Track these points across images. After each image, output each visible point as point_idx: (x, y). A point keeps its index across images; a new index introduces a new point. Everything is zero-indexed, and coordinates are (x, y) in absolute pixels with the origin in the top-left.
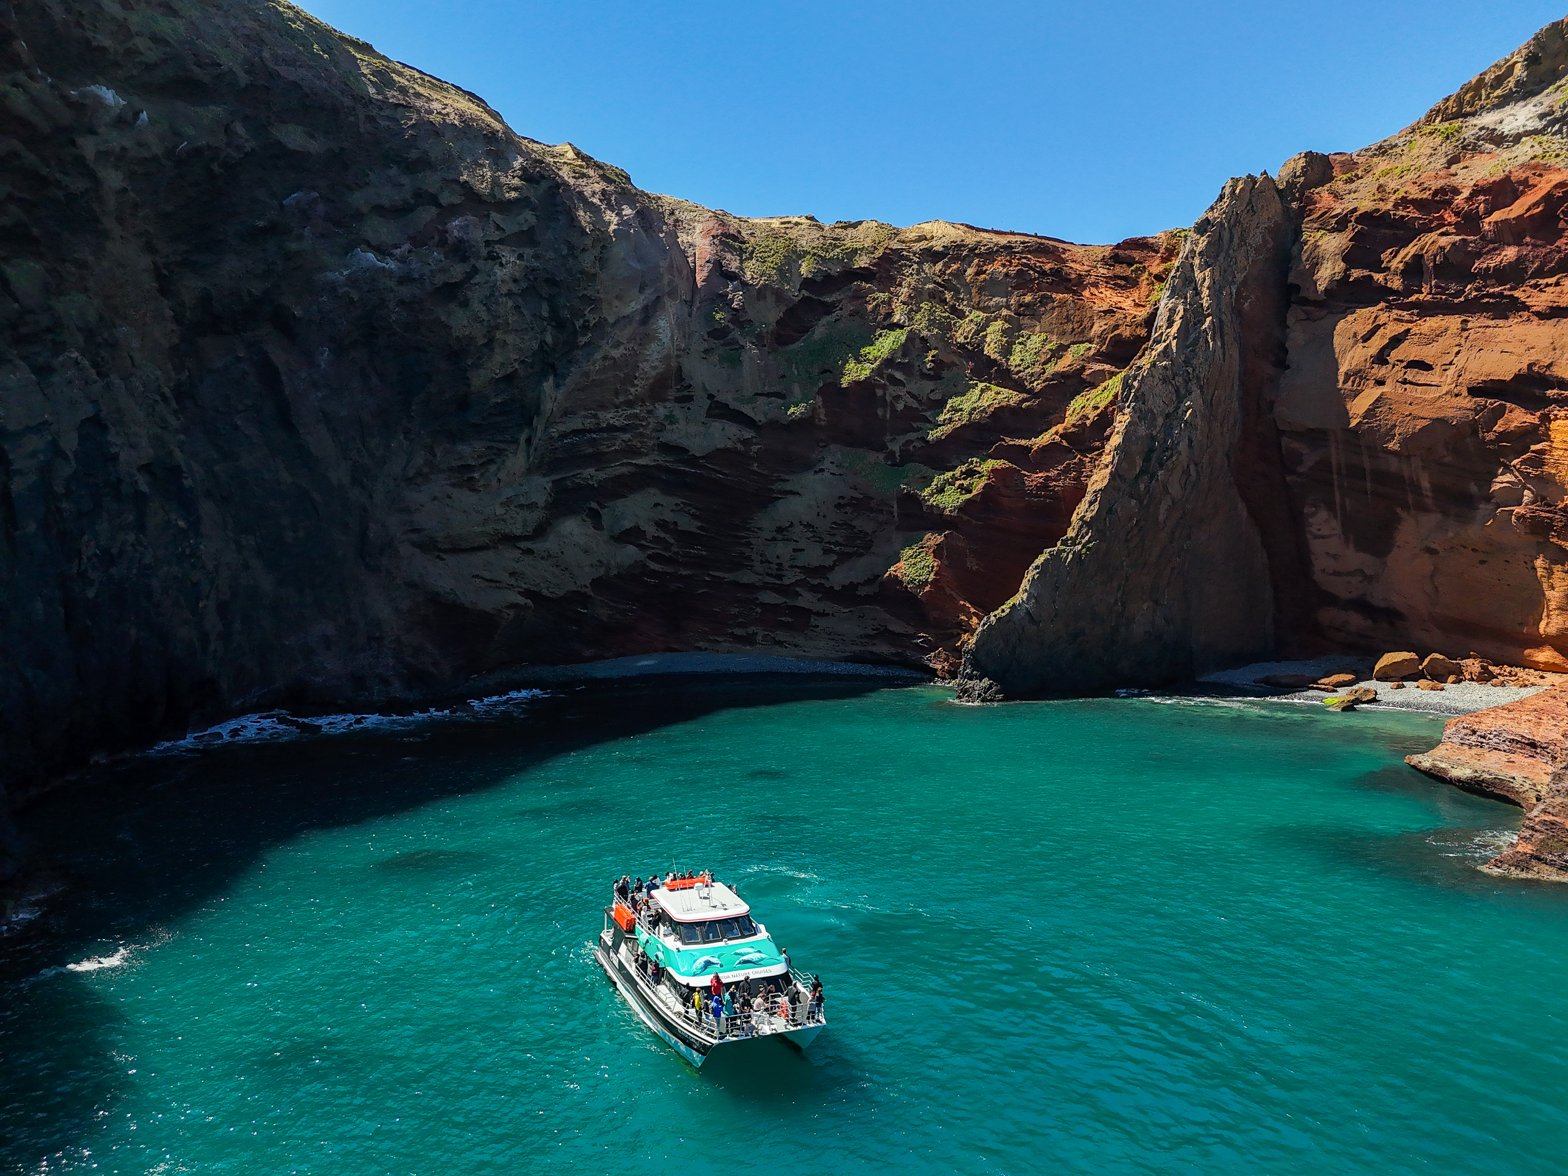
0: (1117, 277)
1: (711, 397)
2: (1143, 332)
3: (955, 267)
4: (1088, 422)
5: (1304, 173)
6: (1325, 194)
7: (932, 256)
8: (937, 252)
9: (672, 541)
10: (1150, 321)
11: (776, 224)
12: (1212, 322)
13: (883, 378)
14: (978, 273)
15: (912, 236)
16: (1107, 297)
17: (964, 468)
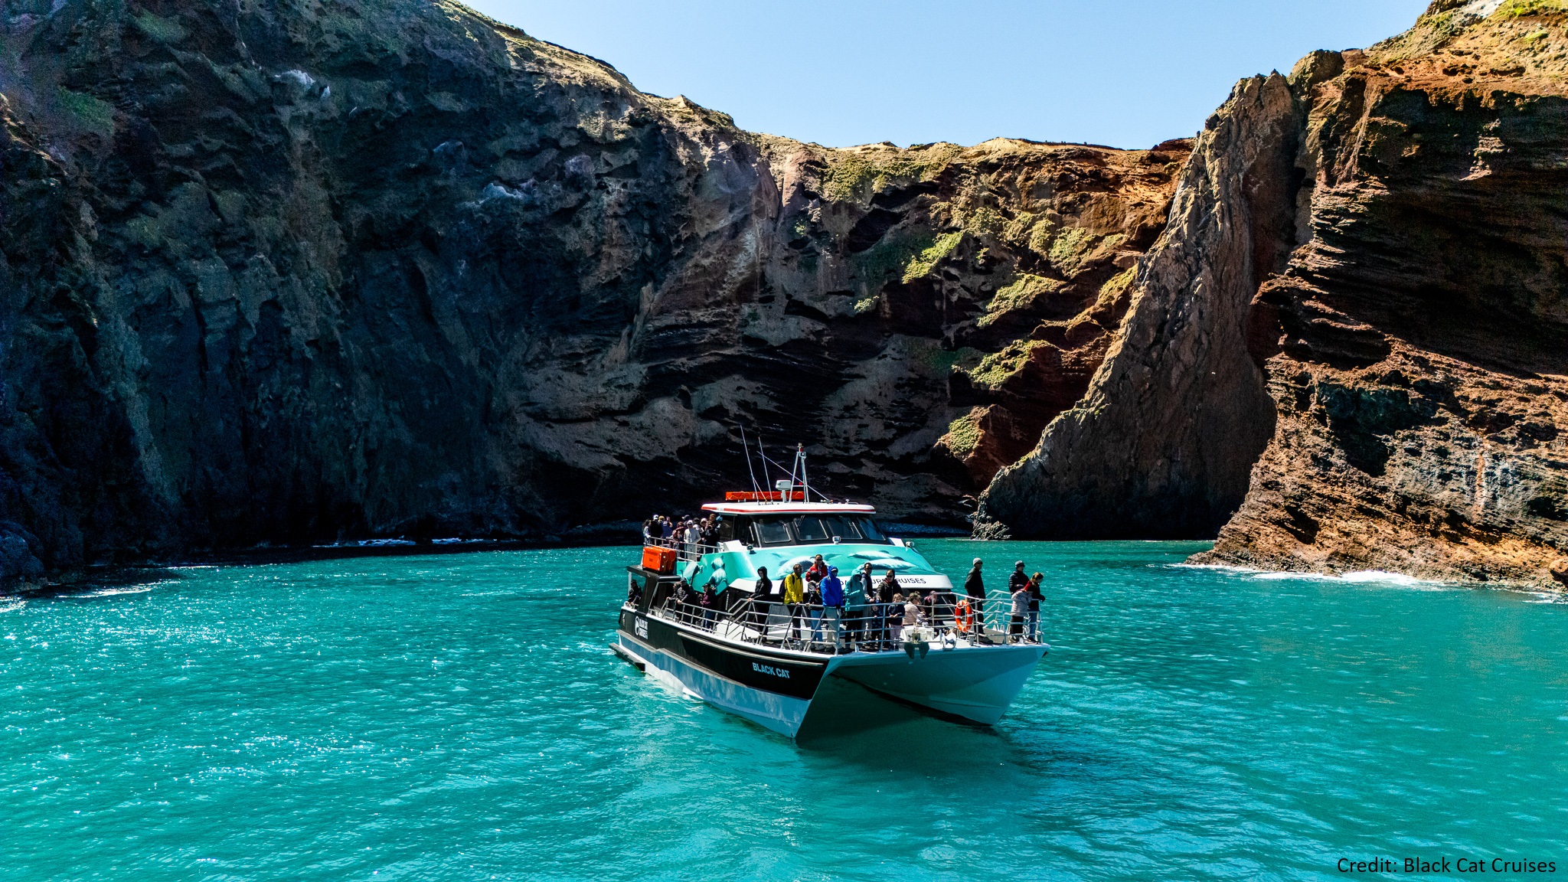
0: (1151, 175)
1: (789, 296)
2: (1162, 220)
3: (1007, 175)
4: (1113, 302)
5: (1313, 70)
6: (1331, 87)
7: (987, 167)
8: (992, 164)
9: (752, 418)
10: (1167, 210)
11: (858, 151)
12: (1221, 207)
13: (939, 274)
14: (1027, 180)
15: (972, 152)
16: (1142, 191)
17: (1008, 349)
